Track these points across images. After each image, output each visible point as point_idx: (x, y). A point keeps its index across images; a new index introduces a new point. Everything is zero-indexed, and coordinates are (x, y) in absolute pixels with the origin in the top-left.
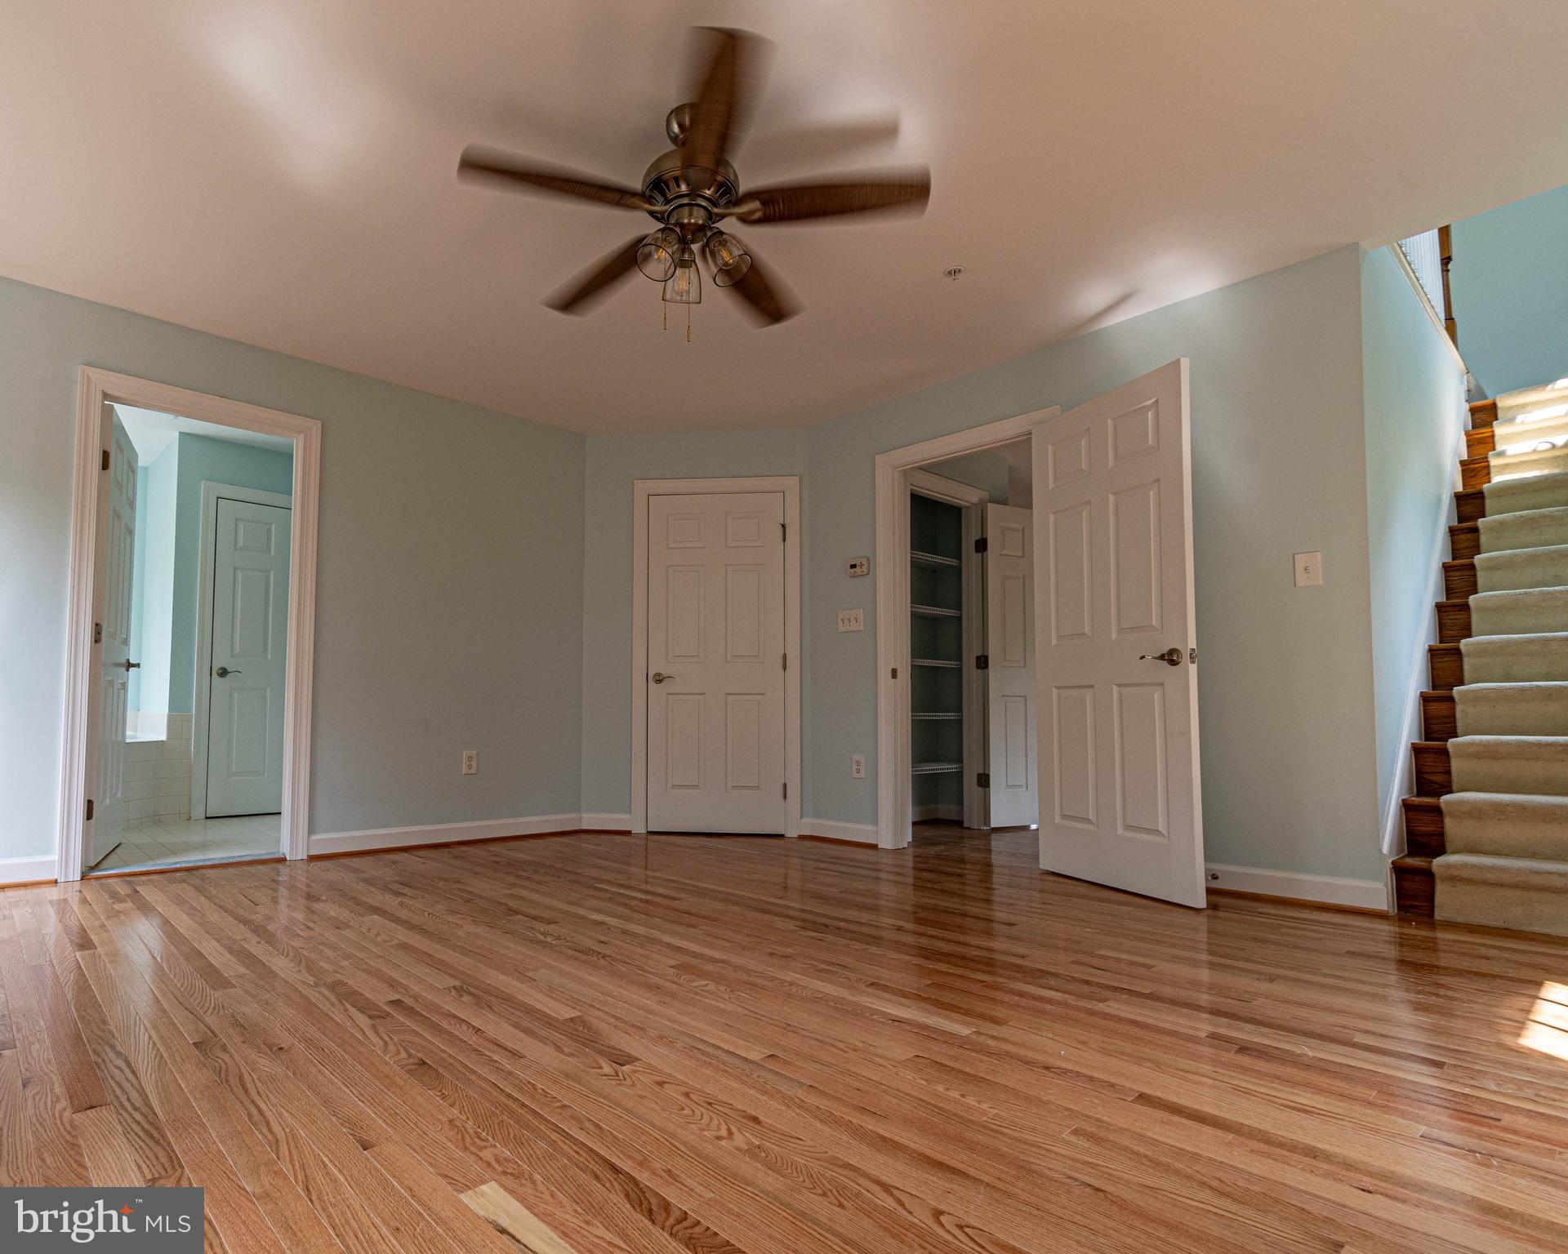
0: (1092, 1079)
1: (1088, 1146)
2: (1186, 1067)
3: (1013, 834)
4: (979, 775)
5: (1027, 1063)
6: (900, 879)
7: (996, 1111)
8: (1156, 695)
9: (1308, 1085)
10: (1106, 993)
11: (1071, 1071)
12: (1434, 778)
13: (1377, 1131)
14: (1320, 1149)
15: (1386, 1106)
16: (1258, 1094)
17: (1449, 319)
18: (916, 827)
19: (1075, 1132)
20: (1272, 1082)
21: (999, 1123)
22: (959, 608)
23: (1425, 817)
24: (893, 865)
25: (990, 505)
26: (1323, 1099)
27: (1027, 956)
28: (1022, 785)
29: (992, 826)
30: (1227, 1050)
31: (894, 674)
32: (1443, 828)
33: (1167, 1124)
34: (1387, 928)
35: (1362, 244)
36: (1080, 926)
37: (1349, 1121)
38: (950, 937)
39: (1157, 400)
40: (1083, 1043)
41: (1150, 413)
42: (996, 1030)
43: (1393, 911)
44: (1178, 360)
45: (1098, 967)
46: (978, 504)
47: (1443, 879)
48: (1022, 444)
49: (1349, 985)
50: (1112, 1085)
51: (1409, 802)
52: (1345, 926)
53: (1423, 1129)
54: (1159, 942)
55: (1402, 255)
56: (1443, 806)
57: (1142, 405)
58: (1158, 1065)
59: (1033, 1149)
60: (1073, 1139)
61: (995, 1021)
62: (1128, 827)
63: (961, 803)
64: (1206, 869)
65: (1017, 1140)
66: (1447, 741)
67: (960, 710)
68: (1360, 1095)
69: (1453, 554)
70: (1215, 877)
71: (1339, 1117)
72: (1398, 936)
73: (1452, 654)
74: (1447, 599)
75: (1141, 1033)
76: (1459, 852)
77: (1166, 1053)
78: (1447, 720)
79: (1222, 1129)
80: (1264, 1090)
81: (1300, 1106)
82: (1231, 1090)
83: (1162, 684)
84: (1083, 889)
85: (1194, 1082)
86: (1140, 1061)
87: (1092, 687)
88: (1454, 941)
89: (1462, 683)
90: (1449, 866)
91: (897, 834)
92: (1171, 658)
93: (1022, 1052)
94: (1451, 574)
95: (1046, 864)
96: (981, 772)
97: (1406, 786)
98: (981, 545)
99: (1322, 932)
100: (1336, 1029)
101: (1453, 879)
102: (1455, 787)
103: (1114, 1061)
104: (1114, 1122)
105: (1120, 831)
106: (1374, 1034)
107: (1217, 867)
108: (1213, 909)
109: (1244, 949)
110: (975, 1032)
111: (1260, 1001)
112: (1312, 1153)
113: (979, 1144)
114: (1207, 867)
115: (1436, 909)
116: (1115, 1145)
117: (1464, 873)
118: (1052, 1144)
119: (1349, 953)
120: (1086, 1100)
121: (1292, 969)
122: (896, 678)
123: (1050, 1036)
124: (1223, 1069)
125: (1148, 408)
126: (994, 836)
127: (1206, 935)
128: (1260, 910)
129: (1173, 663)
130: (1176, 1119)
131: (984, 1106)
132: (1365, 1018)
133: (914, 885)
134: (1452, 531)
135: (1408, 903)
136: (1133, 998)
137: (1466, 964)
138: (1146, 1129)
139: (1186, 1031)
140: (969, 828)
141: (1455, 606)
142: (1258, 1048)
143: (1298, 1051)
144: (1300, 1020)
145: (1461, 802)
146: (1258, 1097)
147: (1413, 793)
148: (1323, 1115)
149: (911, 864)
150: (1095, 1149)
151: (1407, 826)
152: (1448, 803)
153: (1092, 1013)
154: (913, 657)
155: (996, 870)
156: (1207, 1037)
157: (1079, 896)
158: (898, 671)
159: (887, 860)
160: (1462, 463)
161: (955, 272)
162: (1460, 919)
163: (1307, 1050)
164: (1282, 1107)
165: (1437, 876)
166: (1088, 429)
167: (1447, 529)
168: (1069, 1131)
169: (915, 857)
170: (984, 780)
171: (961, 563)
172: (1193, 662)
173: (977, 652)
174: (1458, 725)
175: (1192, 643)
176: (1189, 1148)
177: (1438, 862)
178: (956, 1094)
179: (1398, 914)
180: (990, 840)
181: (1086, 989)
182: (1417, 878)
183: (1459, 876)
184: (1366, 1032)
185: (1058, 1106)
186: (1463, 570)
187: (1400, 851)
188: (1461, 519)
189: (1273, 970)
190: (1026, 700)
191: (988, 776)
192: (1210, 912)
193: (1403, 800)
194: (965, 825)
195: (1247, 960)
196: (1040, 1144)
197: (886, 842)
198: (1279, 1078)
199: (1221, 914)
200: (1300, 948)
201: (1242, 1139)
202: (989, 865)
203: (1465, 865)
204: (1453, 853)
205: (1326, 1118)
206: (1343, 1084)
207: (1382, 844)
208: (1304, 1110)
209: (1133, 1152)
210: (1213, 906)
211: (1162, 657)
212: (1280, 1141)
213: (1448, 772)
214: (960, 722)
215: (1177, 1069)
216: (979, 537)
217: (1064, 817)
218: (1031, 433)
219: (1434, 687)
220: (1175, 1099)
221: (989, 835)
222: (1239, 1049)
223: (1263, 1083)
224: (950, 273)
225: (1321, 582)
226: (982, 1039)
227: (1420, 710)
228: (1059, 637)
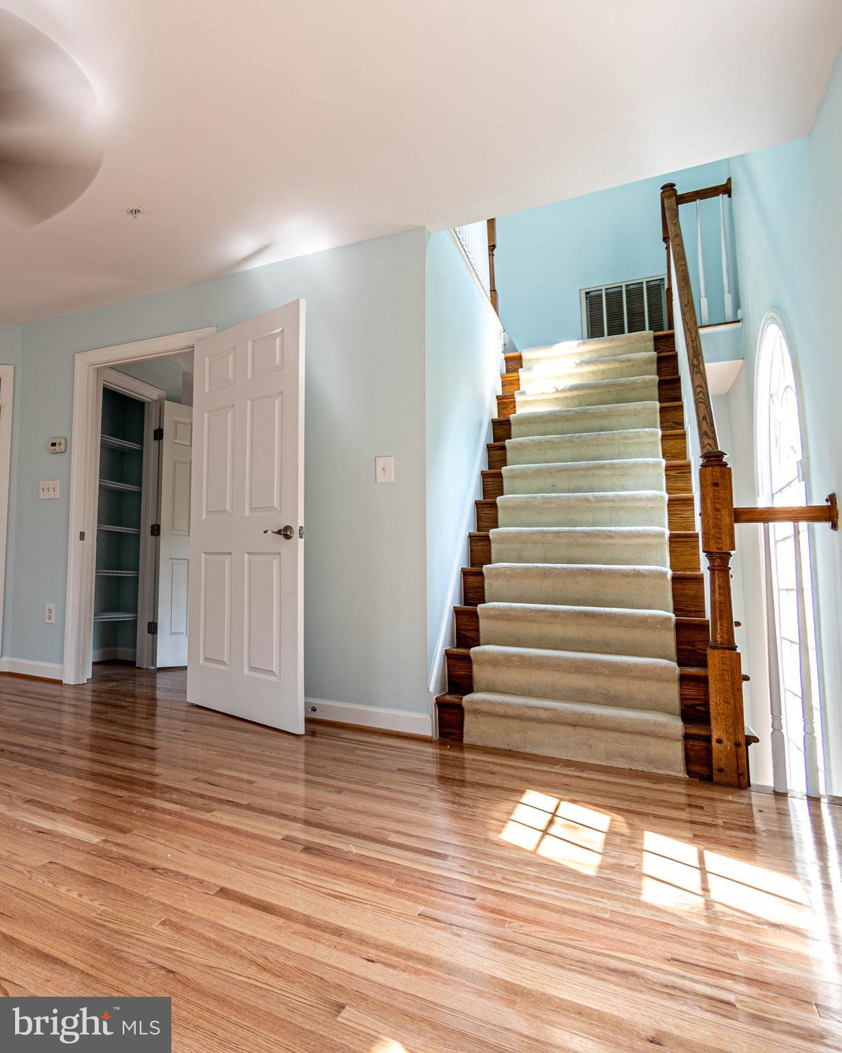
0: (186, 877)
1: (170, 934)
2: (261, 865)
3: (175, 673)
4: (149, 623)
5: (138, 865)
6: (80, 711)
7: (103, 908)
8: (274, 562)
9: (347, 877)
10: (214, 805)
11: (172, 871)
12: (468, 634)
13: (389, 912)
14: (345, 929)
15: (400, 892)
16: (309, 886)
17: (493, 290)
18: (97, 667)
19: (163, 923)
20: (322, 875)
21: (104, 918)
22: (140, 485)
23: (460, 664)
24: (74, 699)
25: (166, 402)
26: (356, 887)
27: (160, 775)
28: (182, 633)
29: (158, 666)
30: (294, 850)
31: (82, 536)
32: (472, 672)
33: (236, 913)
34: (431, 750)
35: (427, 227)
36: (207, 750)
37: (371, 905)
38: (103, 759)
39: (282, 330)
40: (187, 847)
41: (277, 340)
42: (121, 838)
43: (436, 737)
44: (298, 300)
45: (213, 783)
46: (158, 400)
47: (469, 712)
48: (188, 354)
49: (395, 795)
50: (201, 882)
51: (450, 652)
52: (401, 748)
53: (421, 909)
54: (263, 762)
55: (457, 239)
56: (472, 655)
57: (273, 332)
58: (240, 864)
59: (127, 939)
60: (160, 929)
61: (123, 831)
62: (252, 668)
63: (135, 647)
64: (306, 704)
65: (116, 932)
66: (477, 606)
67: (137, 569)
68: (383, 883)
69: (489, 465)
70: (314, 710)
71: (364, 901)
72: (439, 757)
73: (484, 540)
74: (484, 498)
75: (233, 837)
76: (482, 691)
77: (248, 854)
78: (479, 590)
79: (276, 915)
80: (315, 882)
81: (338, 894)
82: (291, 882)
83: (279, 554)
84: (216, 719)
85: (264, 877)
86: (227, 860)
87: (230, 554)
88: (473, 760)
89: (490, 562)
90: (473, 702)
91: (79, 671)
92: (286, 533)
93: (138, 856)
94: (487, 480)
95: (191, 698)
96: (151, 621)
97: (449, 639)
98: (159, 434)
99: (386, 754)
100: (378, 830)
101: (476, 712)
102: (482, 641)
103: (207, 861)
104: (196, 913)
105: (246, 671)
106: (404, 834)
107: (315, 701)
108: (312, 736)
109: (325, 767)
110: (103, 840)
111: (327, 809)
112: (338, 932)
113: (83, 937)
114: (307, 700)
115: (464, 735)
116: (192, 932)
117: (485, 708)
118: (143, 934)
119: (400, 770)
120: (178, 896)
121: (356, 783)
122: (83, 540)
123: (162, 841)
124: (289, 865)
125: (277, 335)
126: (159, 675)
127: (303, 757)
128: (343, 736)
129: (287, 537)
130: (244, 908)
131: (96, 904)
132: (399, 821)
133: (92, 717)
134: (489, 447)
135: (447, 730)
136: (234, 809)
137: (477, 777)
138: (219, 918)
139: (269, 835)
140: (140, 668)
141: (487, 504)
142: (318, 847)
143: (346, 849)
144: (354, 824)
145: (483, 653)
146: (309, 888)
147: (454, 645)
148: (353, 900)
149: (89, 698)
150: (176, 936)
151: (448, 671)
152: (475, 653)
153: (201, 822)
154: (99, 522)
155: (159, 703)
156: (282, 839)
157: (212, 725)
158: (86, 535)
159: (68, 694)
160: (498, 397)
161: (135, 211)
162: (479, 743)
163: (353, 847)
164: (325, 896)
165: (465, 709)
166: (235, 348)
167: (486, 446)
168: (159, 922)
169: (93, 691)
170: (153, 628)
171: (142, 448)
172: (301, 537)
173: (151, 522)
174: (486, 594)
175: (301, 523)
176: (248, 932)
177: (467, 698)
178: (74, 894)
179: (439, 739)
180: (156, 678)
181: (200, 801)
182: (454, 711)
183: (480, 709)
184: (398, 832)
185: (154, 901)
186: (495, 477)
187: (443, 690)
188: (495, 440)
189: (343, 784)
190: (188, 563)
191: (156, 624)
192: (309, 738)
193: (446, 650)
194: (137, 665)
195: (326, 776)
196: (133, 935)
197: (69, 679)
198: (326, 871)
199: (317, 739)
200: (366, 766)
201: (290, 923)
202: (154, 699)
203: (484, 702)
204: (478, 692)
205: (354, 903)
206: (373, 875)
207: (429, 685)
208: (341, 897)
209: (205, 938)
210: (311, 733)
211: (279, 532)
212: (318, 923)
213: (477, 630)
214: (137, 579)
215: (253, 866)
216: (157, 428)
217: (206, 659)
218: (193, 347)
219: (472, 565)
220: (247, 892)
221: (155, 674)
222: (304, 849)
223: (315, 876)
224: (131, 211)
225: (393, 480)
226: (109, 847)
227: (461, 581)
228: (208, 512)
